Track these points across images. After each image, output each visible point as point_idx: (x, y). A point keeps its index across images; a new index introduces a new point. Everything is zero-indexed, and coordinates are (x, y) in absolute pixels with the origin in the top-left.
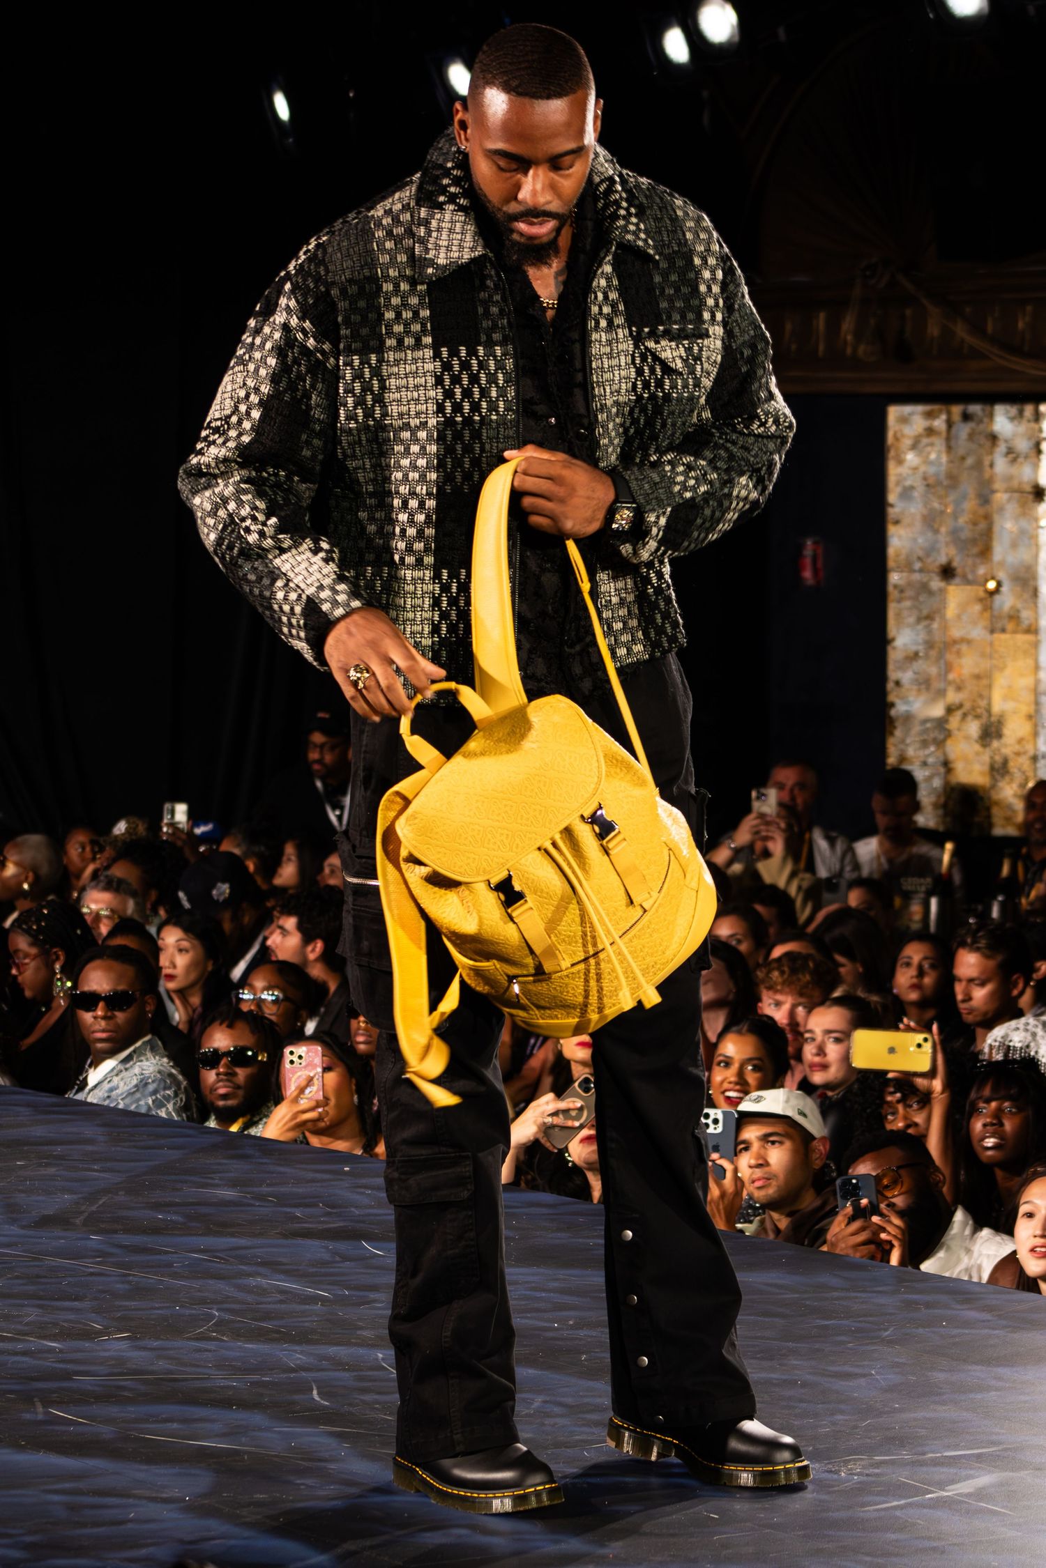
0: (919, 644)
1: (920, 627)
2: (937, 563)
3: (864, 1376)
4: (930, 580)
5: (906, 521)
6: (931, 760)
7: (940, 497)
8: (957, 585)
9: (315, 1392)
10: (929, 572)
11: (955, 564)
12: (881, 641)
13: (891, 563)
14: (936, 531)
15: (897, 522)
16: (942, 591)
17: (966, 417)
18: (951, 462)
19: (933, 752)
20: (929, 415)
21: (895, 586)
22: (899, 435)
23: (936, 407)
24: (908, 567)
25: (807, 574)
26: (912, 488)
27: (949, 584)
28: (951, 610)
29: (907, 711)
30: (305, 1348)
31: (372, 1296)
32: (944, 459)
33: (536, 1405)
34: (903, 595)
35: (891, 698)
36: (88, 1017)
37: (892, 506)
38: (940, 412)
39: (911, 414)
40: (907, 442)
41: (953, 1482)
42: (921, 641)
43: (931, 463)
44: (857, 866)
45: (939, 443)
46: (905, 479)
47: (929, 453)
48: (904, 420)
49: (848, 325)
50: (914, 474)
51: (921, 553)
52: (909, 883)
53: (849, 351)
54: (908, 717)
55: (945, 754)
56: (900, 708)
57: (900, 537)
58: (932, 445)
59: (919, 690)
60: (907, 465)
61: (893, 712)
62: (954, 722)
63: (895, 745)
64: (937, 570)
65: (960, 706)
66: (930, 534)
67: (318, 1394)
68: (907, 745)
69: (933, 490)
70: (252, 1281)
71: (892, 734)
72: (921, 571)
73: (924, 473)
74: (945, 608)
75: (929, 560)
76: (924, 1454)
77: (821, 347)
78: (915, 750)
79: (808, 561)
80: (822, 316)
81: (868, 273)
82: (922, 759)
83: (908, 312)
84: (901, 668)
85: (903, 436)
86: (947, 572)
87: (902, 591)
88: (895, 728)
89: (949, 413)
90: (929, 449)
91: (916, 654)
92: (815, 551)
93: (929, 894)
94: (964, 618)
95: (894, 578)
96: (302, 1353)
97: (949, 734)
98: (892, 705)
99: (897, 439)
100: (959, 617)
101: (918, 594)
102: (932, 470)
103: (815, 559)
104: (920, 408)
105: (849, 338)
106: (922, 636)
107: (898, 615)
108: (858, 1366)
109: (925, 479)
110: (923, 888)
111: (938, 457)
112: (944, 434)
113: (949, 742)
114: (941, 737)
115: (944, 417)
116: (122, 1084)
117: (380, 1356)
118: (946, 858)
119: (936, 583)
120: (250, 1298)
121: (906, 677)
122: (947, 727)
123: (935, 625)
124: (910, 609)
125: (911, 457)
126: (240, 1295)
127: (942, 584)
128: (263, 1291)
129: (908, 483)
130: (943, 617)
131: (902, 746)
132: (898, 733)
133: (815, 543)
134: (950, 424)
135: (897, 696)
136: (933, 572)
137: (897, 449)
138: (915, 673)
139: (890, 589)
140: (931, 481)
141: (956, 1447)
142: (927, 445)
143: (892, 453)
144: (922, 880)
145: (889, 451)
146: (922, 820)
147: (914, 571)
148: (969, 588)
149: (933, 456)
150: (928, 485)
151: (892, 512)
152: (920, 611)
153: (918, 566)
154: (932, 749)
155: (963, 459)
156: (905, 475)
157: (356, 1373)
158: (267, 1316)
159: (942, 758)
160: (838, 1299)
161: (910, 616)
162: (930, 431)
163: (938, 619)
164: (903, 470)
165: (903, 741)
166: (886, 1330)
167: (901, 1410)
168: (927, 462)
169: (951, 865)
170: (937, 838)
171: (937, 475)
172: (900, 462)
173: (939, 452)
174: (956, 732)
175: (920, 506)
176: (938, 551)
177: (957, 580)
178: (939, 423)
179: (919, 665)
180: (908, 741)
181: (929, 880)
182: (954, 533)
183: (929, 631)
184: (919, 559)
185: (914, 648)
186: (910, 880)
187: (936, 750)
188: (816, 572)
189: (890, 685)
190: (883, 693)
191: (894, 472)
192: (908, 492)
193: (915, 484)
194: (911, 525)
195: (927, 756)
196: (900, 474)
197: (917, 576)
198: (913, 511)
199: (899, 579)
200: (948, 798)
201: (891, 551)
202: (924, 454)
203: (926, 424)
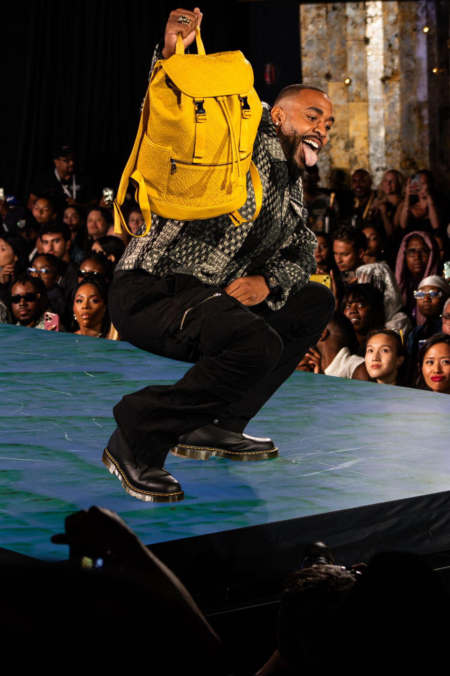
2: (324, 73)
4: (321, 80)
5: (309, 55)
6: (324, 158)
7: (324, 44)
8: (332, 82)
9: (66, 436)
10: (320, 77)
11: (331, 73)
13: (304, 73)
14: (323, 59)
15: (306, 56)
16: (326, 85)
17: (334, 9)
18: (328, 28)
19: (325, 155)
20: (318, 8)
22: (305, 18)
23: (321, 5)
24: (311, 75)
25: (268, 80)
26: (312, 40)
27: (329, 82)
28: (330, 91)
32: (325, 27)
37: (303, 49)
38: (323, 7)
39: (310, 8)
40: (309, 21)
41: (341, 463)
43: (320, 29)
45: (323, 20)
47: (318, 25)
48: (307, 11)
50: (312, 34)
51: (316, 69)
52: (316, 212)
55: (330, 156)
57: (307, 62)
58: (320, 21)
60: (309, 30)
62: (333, 142)
64: (323, 76)
65: (336, 135)
66: (320, 60)
67: (68, 436)
69: (321, 41)
72: (317, 76)
73: (317, 34)
75: (320, 72)
79: (268, 74)
85: (307, 18)
86: (328, 77)
89: (327, 8)
90: (318, 23)
92: (271, 69)
93: (325, 216)
94: (336, 96)
95: (306, 80)
97: (331, 147)
99: (304, 19)
100: (333, 96)
102: (320, 32)
103: (271, 73)
104: (314, 6)
109: (317, 36)
110: (322, 214)
111: (323, 27)
112: (325, 17)
113: (331, 151)
114: (328, 148)
115: (324, 9)
118: (332, 200)
119: (324, 82)
122: (331, 144)
125: (311, 27)
127: (326, 82)
129: (310, 38)
133: (271, 66)
134: (327, 12)
137: (305, 24)
140: (319, 37)
142: (318, 22)
143: (303, 26)
144: (322, 210)
145: (301, 24)
146: (321, 184)
147: (314, 77)
148: (338, 83)
149: (320, 26)
150: (319, 39)
151: (304, 51)
153: (315, 74)
154: (324, 153)
155: (333, 27)
156: (308, 35)
159: (328, 157)
162: (319, 15)
164: (308, 33)
167: (318, 434)
168: (318, 29)
169: (334, 203)
170: (327, 192)
171: (322, 34)
172: (306, 29)
173: (323, 25)
174: (334, 146)
175: (316, 48)
176: (324, 67)
177: (332, 80)
178: (323, 12)
181: (325, 210)
182: (331, 59)
184: (316, 71)
186: (316, 210)
187: (326, 154)
188: (271, 78)
191: (304, 34)
192: (310, 42)
193: (313, 39)
194: (312, 57)
195: (322, 157)
196: (306, 35)
197: (315, 79)
198: (312, 50)
199: (308, 80)
200: (332, 174)
201: (304, 68)
202: (316, 26)
203: (317, 12)
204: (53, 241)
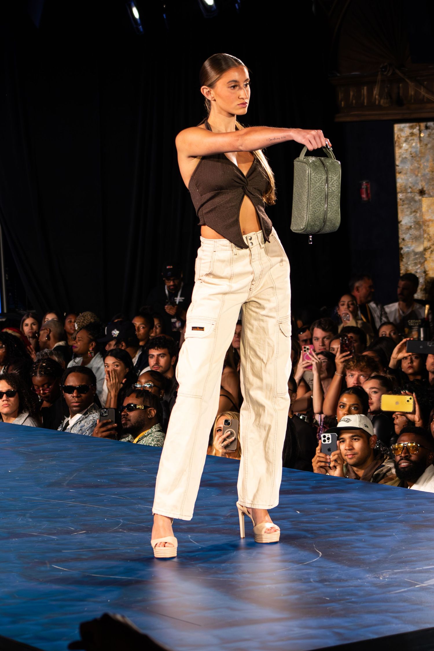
0: (412, 223)
1: (412, 216)
2: (418, 189)
3: (390, 536)
4: (415, 196)
5: (404, 172)
6: (418, 271)
7: (418, 161)
8: (426, 197)
11: (425, 189)
12: (396, 222)
13: (398, 190)
14: (417, 176)
15: (400, 173)
16: (420, 201)
17: (427, 128)
18: (421, 146)
19: (419, 267)
20: (412, 127)
21: (401, 199)
22: (399, 136)
23: (414, 124)
24: (405, 191)
25: (364, 196)
26: (406, 158)
27: (423, 197)
28: (424, 208)
29: (408, 251)
32: (419, 145)
34: (404, 202)
35: (401, 246)
36: (69, 396)
37: (398, 166)
38: (416, 126)
39: (405, 127)
40: (403, 139)
41: (427, 580)
42: (412, 221)
43: (413, 147)
45: (416, 139)
46: (403, 155)
47: (412, 143)
48: (401, 130)
49: (376, 92)
50: (406, 152)
51: (410, 185)
52: (411, 322)
53: (377, 102)
54: (408, 253)
55: (424, 268)
56: (405, 250)
57: (401, 179)
58: (413, 140)
59: (412, 242)
60: (403, 148)
61: (402, 252)
62: (427, 254)
63: (403, 265)
64: (418, 192)
65: (430, 248)
66: (414, 177)
68: (409, 265)
69: (415, 159)
70: (137, 507)
71: (402, 260)
72: (411, 192)
73: (411, 152)
74: (422, 207)
75: (414, 188)
76: (415, 568)
77: (365, 101)
78: (412, 267)
79: (364, 191)
80: (365, 88)
81: (383, 70)
82: (415, 270)
83: (401, 85)
84: (406, 233)
85: (401, 136)
86: (422, 192)
87: (403, 201)
88: (403, 258)
89: (420, 126)
90: (412, 141)
91: (411, 227)
92: (366, 186)
93: (420, 327)
94: (430, 211)
95: (400, 196)
97: (426, 260)
98: (402, 248)
99: (398, 138)
100: (428, 211)
101: (410, 202)
102: (414, 150)
103: (367, 189)
104: (407, 125)
105: (377, 97)
106: (413, 219)
107: (402, 211)
108: (387, 532)
109: (411, 154)
110: (417, 324)
111: (416, 145)
112: (418, 135)
113: (426, 263)
114: (422, 261)
115: (418, 128)
116: (86, 424)
117: (190, 536)
118: (426, 311)
119: (418, 197)
120: (136, 514)
121: (407, 237)
122: (425, 256)
123: (418, 215)
124: (407, 208)
125: (404, 145)
126: (132, 513)
127: (420, 198)
128: (141, 511)
129: (404, 156)
130: (421, 211)
131: (406, 265)
132: (404, 260)
133: (366, 183)
134: (420, 132)
135: (403, 245)
137: (399, 142)
138: (410, 235)
139: (399, 200)
140: (413, 155)
141: (429, 565)
142: (411, 140)
143: (397, 144)
144: (417, 321)
145: (395, 143)
146: (417, 296)
147: (409, 193)
148: (431, 198)
149: (414, 144)
150: (412, 157)
151: (398, 169)
152: (411, 209)
153: (409, 190)
155: (426, 145)
156: (402, 153)
158: (143, 521)
159: (423, 270)
160: (380, 503)
161: (407, 211)
162: (412, 134)
163: (419, 212)
164: (402, 151)
165: (407, 263)
166: (399, 516)
167: (406, 550)
168: (411, 147)
169: (428, 314)
170: (423, 303)
171: (416, 152)
172: (400, 148)
173: (416, 143)
174: (428, 259)
175: (410, 165)
176: (418, 184)
177: (426, 196)
178: (416, 131)
179: (413, 232)
180: (409, 263)
181: (419, 321)
182: (424, 176)
183: (416, 217)
184: (410, 187)
185: (410, 224)
186: (412, 321)
187: (421, 266)
188: (367, 195)
189: (400, 240)
190: (398, 244)
191: (398, 152)
192: (404, 160)
193: (407, 156)
194: (406, 174)
195: (417, 269)
196: (400, 153)
197: (409, 195)
198: (406, 167)
199: (402, 196)
200: (426, 286)
201: (398, 185)
202: (410, 144)
203: (411, 131)
204: (159, 355)
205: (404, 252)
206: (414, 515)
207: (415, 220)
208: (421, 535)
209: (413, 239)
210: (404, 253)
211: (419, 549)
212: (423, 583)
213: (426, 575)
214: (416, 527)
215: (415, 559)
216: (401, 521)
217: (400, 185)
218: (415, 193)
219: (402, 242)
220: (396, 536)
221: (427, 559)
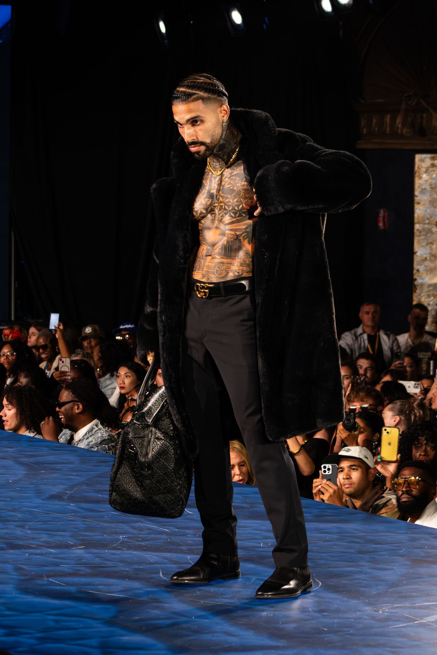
0: (427, 254)
1: (428, 247)
2: (435, 221)
3: (390, 569)
4: (432, 228)
5: (422, 203)
6: (431, 303)
7: (436, 193)
9: (161, 573)
10: (432, 224)
12: (411, 253)
13: (416, 221)
14: (435, 207)
15: (418, 203)
19: (432, 300)
20: (433, 159)
21: (418, 230)
22: (420, 166)
23: (436, 155)
24: (422, 222)
25: (381, 224)
26: (425, 189)
29: (421, 282)
30: (158, 554)
31: (187, 531)
33: (253, 580)
34: (421, 234)
35: (415, 277)
37: (416, 196)
39: (425, 158)
40: (424, 170)
41: (427, 616)
43: (433, 179)
44: (399, 347)
45: (436, 170)
46: (422, 185)
47: (433, 174)
48: (422, 160)
49: (399, 121)
50: (426, 183)
51: (428, 216)
52: (421, 355)
53: (399, 131)
54: (422, 285)
56: (419, 281)
57: (420, 209)
58: (434, 171)
59: (427, 273)
60: (423, 179)
61: (416, 283)
63: (416, 296)
66: (432, 208)
67: (163, 574)
68: (422, 296)
69: (434, 190)
70: (137, 525)
71: (415, 292)
72: (428, 224)
73: (430, 183)
75: (432, 219)
76: (415, 604)
77: (388, 129)
78: (425, 299)
79: (381, 219)
80: (388, 116)
81: (408, 99)
82: (428, 302)
83: (424, 115)
84: (419, 264)
85: (422, 167)
87: (420, 232)
88: (417, 289)
90: (432, 172)
91: (426, 258)
92: (384, 214)
93: (430, 359)
95: (417, 226)
96: (156, 556)
98: (416, 280)
99: (419, 168)
101: (427, 233)
102: (433, 182)
103: (384, 218)
104: (429, 156)
105: (400, 126)
106: (428, 251)
107: (418, 242)
108: (389, 565)
109: (431, 185)
110: (427, 357)
111: (436, 176)
114: (436, 293)
117: (188, 558)
119: (435, 229)
120: (135, 532)
121: (421, 268)
123: (434, 247)
124: (423, 239)
125: (424, 176)
126: (132, 531)
128: (141, 529)
129: (423, 187)
131: (419, 297)
132: (418, 291)
133: (385, 211)
135: (418, 276)
136: (434, 224)
137: (419, 172)
138: (425, 266)
139: (415, 231)
140: (433, 186)
141: (429, 601)
142: (432, 171)
143: (417, 174)
144: (427, 354)
145: (416, 173)
146: (427, 328)
147: (426, 224)
149: (434, 176)
150: (432, 188)
151: (417, 199)
152: (428, 240)
153: (427, 222)
154: (432, 298)
156: (422, 183)
157: (178, 565)
158: (143, 540)
159: (436, 302)
160: (383, 536)
161: (423, 242)
162: (433, 165)
163: (435, 244)
164: (420, 181)
165: (420, 295)
166: (402, 550)
167: (407, 584)
168: (431, 178)
170: (433, 335)
171: (435, 183)
172: (420, 178)
175: (428, 197)
176: (436, 216)
179: (427, 263)
180: (422, 295)
181: (430, 353)
183: (432, 249)
184: (428, 218)
185: (425, 256)
186: (421, 353)
187: (434, 299)
188: (384, 223)
189: (415, 271)
190: (412, 274)
191: (418, 182)
192: (423, 191)
193: (426, 187)
194: (424, 205)
195: (430, 301)
196: (420, 183)
197: (426, 226)
198: (425, 198)
199: (419, 227)
201: (416, 215)
202: (430, 175)
203: (432, 162)
205: (418, 283)
206: (416, 550)
207: (430, 252)
208: (423, 570)
209: (427, 271)
210: (418, 285)
211: (420, 585)
212: (422, 620)
213: (426, 611)
214: (418, 561)
215: (415, 594)
216: (402, 556)
217: (418, 215)
218: (433, 225)
219: (416, 273)
220: (397, 570)
221: (428, 595)
